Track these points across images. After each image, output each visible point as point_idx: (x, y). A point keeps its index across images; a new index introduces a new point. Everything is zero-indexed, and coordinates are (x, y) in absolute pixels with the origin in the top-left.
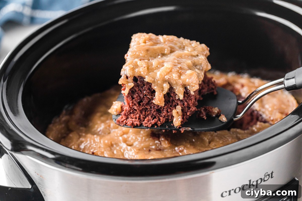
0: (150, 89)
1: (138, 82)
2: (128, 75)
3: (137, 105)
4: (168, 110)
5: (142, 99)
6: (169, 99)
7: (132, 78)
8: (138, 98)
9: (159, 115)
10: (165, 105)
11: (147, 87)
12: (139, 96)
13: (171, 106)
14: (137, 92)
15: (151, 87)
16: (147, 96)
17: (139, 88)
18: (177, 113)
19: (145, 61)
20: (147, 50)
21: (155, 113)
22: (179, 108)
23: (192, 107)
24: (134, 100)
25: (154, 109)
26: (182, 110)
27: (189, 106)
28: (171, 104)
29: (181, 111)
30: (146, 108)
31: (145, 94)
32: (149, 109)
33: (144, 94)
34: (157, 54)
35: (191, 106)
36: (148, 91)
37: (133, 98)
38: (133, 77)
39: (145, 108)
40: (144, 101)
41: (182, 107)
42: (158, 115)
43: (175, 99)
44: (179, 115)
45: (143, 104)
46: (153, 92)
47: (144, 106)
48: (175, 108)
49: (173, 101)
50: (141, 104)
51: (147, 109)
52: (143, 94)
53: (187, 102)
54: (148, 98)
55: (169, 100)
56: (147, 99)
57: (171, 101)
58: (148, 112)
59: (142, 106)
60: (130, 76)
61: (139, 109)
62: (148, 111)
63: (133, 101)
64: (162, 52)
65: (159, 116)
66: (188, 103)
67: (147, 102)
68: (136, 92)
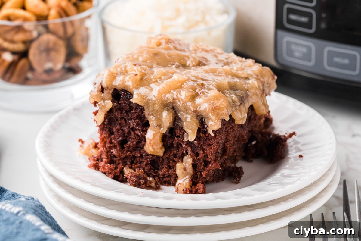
0: (141, 118)
1: (122, 101)
2: (105, 85)
3: (118, 148)
4: (169, 162)
5: (127, 137)
6: (172, 140)
7: (111, 92)
8: (120, 133)
9: (155, 173)
10: (165, 153)
11: (135, 113)
12: (122, 130)
13: (175, 155)
14: (120, 122)
15: (142, 113)
16: (136, 132)
17: (121, 113)
18: (185, 169)
19: (142, 67)
20: (156, 54)
21: (147, 167)
22: (188, 161)
23: (212, 162)
24: (113, 136)
25: (147, 159)
26: (194, 166)
27: (207, 159)
28: (175, 152)
29: (191, 167)
30: (133, 155)
31: (133, 127)
32: (138, 159)
33: (131, 128)
34: (172, 63)
35: (209, 160)
36: (137, 120)
37: (111, 133)
38: (112, 90)
39: (131, 155)
40: (130, 140)
41: (193, 160)
42: (153, 173)
43: (182, 141)
44: (187, 174)
45: (129, 147)
46: (146, 125)
47: (131, 152)
48: (182, 161)
49: (179, 145)
50: (124, 147)
51: (134, 157)
52: (129, 127)
53: (203, 150)
54: (138, 135)
55: (172, 142)
56: (135, 137)
57: (176, 145)
58: (136, 164)
59: (127, 152)
60: (107, 87)
61: (121, 155)
62: (137, 162)
63: (111, 139)
64: (182, 61)
65: (154, 175)
66: (205, 151)
67: (135, 143)
68: (117, 122)
